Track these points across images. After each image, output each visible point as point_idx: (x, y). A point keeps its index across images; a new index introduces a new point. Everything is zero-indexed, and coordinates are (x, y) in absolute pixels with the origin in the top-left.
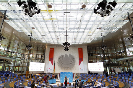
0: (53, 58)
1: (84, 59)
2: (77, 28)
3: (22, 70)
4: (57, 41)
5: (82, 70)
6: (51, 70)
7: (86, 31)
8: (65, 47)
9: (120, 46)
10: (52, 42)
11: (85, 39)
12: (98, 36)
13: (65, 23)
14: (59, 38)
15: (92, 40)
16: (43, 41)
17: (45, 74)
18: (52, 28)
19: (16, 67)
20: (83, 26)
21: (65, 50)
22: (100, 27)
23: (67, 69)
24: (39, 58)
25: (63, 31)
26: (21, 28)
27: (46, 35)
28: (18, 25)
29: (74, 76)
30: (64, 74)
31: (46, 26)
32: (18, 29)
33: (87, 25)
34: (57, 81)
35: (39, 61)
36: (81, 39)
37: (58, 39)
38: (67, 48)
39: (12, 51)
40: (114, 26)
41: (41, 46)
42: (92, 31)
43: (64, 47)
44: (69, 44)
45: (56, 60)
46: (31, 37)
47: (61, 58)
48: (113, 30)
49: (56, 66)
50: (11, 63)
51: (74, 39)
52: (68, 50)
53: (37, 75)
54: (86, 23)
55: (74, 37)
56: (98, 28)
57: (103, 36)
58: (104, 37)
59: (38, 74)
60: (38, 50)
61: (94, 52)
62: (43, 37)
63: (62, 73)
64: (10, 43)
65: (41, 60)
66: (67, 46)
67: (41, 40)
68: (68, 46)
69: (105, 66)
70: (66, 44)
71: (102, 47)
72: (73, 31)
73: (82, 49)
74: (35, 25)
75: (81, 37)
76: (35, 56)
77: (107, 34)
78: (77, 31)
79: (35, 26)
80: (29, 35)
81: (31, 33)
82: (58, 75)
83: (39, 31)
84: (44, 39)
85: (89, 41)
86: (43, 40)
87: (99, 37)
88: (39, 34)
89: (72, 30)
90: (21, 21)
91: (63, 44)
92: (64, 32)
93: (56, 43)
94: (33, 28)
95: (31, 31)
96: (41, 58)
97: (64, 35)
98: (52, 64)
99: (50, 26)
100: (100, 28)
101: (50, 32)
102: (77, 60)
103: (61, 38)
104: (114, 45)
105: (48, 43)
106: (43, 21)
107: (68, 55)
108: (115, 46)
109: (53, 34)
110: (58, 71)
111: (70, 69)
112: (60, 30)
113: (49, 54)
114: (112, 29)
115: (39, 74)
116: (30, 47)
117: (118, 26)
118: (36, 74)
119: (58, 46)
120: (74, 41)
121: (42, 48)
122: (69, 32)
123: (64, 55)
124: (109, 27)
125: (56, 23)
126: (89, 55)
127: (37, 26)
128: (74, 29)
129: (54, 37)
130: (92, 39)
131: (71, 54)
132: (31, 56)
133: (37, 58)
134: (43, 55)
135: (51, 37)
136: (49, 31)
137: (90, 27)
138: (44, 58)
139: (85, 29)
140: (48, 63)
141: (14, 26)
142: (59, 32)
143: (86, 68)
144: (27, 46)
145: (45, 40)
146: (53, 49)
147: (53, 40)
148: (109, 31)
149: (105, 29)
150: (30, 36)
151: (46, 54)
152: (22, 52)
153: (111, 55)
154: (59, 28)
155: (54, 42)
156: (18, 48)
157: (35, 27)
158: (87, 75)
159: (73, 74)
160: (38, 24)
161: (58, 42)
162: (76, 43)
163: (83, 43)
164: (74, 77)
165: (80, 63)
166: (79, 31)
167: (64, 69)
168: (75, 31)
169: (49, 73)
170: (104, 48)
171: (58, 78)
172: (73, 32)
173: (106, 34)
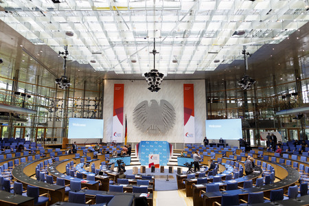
0: (123, 108)
1: (196, 111)
2: (181, 34)
3: (53, 135)
4: (132, 66)
5: (191, 135)
6: (119, 135)
7: (205, 41)
8: (151, 83)
9: (286, 80)
10: (119, 70)
11: (200, 61)
12: (235, 53)
13: (150, 18)
14: (137, 59)
15: (219, 63)
16: (98, 67)
17: (106, 144)
18: (118, 34)
19: (37, 128)
20: (197, 28)
21: (150, 89)
22: (241, 29)
23: (156, 134)
24: (90, 108)
25: (146, 40)
26: (38, 34)
27: (102, 52)
28: (29, 26)
29: (172, 150)
30: (149, 145)
31: (103, 27)
32: (31, 37)
33: (208, 23)
34: (132, 159)
35: (91, 115)
36: (190, 61)
37: (134, 61)
38: (156, 86)
39: (25, 90)
40: (279, 27)
41: (93, 80)
42: (220, 40)
43: (149, 81)
44: (161, 75)
45: (129, 112)
46: (65, 57)
47: (140, 109)
48: (275, 38)
49: (131, 126)
50: (26, 121)
51: (174, 62)
52: (158, 89)
53: (87, 146)
54: (206, 18)
55: (172, 56)
56: (235, 33)
57: (248, 54)
58: (251, 55)
59: (89, 146)
60: (87, 89)
61: (221, 93)
62: (96, 58)
63: (143, 142)
64: (17, 71)
65: (94, 113)
66: (154, 80)
67: (91, 64)
68: (158, 79)
69: (245, 128)
70: (153, 74)
71: (242, 82)
72: (171, 40)
73: (192, 86)
74: (72, 24)
75: (192, 57)
76: (79, 102)
77: (259, 47)
78: (182, 39)
79: (73, 28)
80: (60, 53)
81: (66, 48)
82: (134, 148)
83: (84, 41)
84: (99, 61)
85: (212, 67)
86: (97, 63)
87: (237, 56)
88: (85, 49)
89: (169, 39)
90: (36, 13)
91: (146, 74)
92: (149, 43)
93: (130, 73)
94: (70, 34)
95: (66, 42)
96: (94, 108)
97: (148, 52)
98: (121, 121)
99: (112, 28)
100: (241, 33)
101: (112, 45)
102: (180, 114)
103: (140, 58)
104: (274, 76)
105: (109, 72)
106: (93, 12)
107: (158, 100)
108: (274, 79)
109: (120, 50)
110: (135, 137)
111: (164, 133)
112: (137, 40)
113: (113, 100)
114: (273, 34)
115: (91, 144)
116: (65, 81)
117: (290, 27)
118: (85, 144)
119: (134, 78)
120: (173, 66)
121: (95, 83)
122: (160, 43)
123: (149, 102)
124: (264, 30)
125: (127, 19)
126: (208, 101)
127: (79, 27)
128: (174, 34)
129: (123, 56)
130: (218, 61)
131: (167, 99)
132: (70, 103)
133: (85, 107)
134: (99, 100)
135: (117, 57)
136: (110, 42)
137: (215, 30)
138: (100, 108)
139: (202, 34)
140: (112, 120)
141: (21, 30)
142: (137, 44)
143: (200, 132)
144: (58, 80)
145: (102, 66)
146: (122, 86)
147: (121, 65)
148: (264, 41)
149: (254, 34)
150: (63, 53)
151: (104, 99)
152: (48, 93)
153: (262, 100)
154: (135, 34)
155: (123, 69)
156: (38, 85)
157: (72, 31)
158: (201, 147)
159: (170, 145)
160: (81, 22)
161: (133, 69)
162: (178, 73)
163: (196, 71)
164: (172, 152)
165: (186, 120)
166: (186, 42)
167: (150, 134)
168: (175, 39)
169: (114, 144)
170: (247, 85)
171: (136, 153)
172: (172, 44)
173: (256, 49)
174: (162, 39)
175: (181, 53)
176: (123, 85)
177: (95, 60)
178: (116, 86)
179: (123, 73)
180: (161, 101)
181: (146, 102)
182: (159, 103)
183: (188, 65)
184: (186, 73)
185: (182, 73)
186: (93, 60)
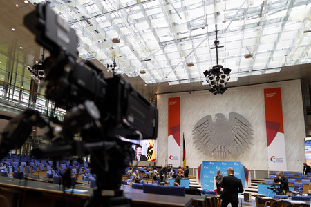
0: (179, 126)
4: (189, 71)
5: (280, 160)
6: (176, 158)
8: (213, 83)
11: (290, 49)
14: (194, 62)
16: (148, 79)
18: (168, 30)
21: (212, 91)
23: (224, 158)
25: (205, 30)
27: (152, 58)
30: (214, 166)
32: (82, 52)
36: (272, 52)
37: (191, 65)
38: (221, 86)
43: (210, 81)
44: (228, 71)
45: (187, 131)
46: (113, 70)
49: (190, 147)
51: (248, 56)
62: (146, 67)
67: (141, 75)
68: (224, 77)
75: (275, 46)
79: (119, 32)
80: (108, 66)
81: (114, 60)
83: (131, 48)
84: (150, 71)
86: (147, 74)
88: (132, 57)
91: (206, 73)
94: (116, 41)
95: (113, 53)
97: (208, 48)
101: (162, 46)
102: (260, 130)
103: (198, 59)
105: (161, 83)
107: (226, 114)
110: (196, 161)
113: (167, 117)
118: (137, 166)
119: (192, 89)
120: (245, 64)
122: (225, 31)
123: (213, 117)
127: (125, 30)
129: (177, 60)
131: (239, 111)
135: (170, 62)
136: (160, 44)
140: (167, 141)
142: (192, 38)
143: (295, 155)
145: (153, 76)
146: (178, 100)
147: (175, 72)
150: (111, 66)
155: (178, 77)
157: (119, 37)
160: (127, 24)
161: (190, 76)
163: (284, 68)
166: (265, 21)
171: (197, 179)
174: (227, 23)
175: (258, 41)
176: (179, 98)
177: (145, 70)
178: (170, 100)
179: (178, 83)
180: (230, 114)
181: (210, 116)
182: (228, 118)
183: (270, 58)
184: (267, 72)
185: (260, 73)
186: (142, 70)
